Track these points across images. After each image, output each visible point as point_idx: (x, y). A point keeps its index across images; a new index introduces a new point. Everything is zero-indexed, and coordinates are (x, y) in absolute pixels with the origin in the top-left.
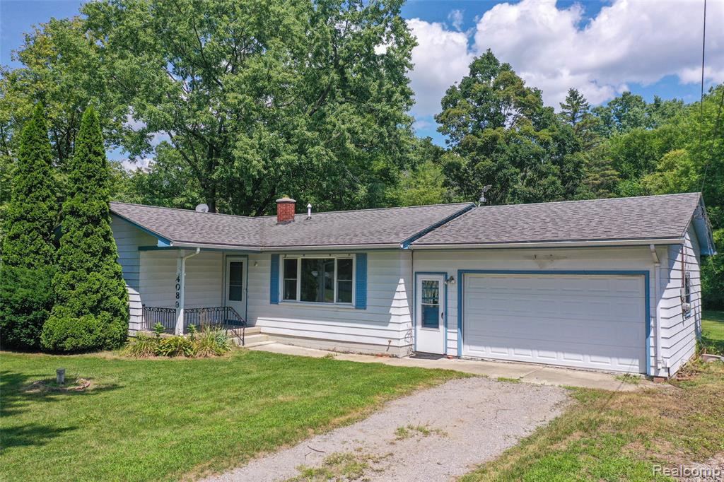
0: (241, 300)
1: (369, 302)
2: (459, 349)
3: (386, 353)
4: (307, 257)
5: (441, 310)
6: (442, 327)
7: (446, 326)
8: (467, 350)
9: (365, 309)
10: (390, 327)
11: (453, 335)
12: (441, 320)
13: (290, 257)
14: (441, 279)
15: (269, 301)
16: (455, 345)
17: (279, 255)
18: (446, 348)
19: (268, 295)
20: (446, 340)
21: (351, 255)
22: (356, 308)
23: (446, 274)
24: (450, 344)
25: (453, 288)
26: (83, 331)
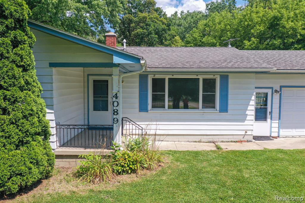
0: (108, 110)
1: (230, 107)
2: (279, 132)
3: (242, 139)
4: (175, 77)
5: (269, 110)
6: (269, 120)
7: (271, 119)
8: (283, 132)
9: (227, 112)
10: (246, 122)
11: (275, 124)
12: (269, 116)
13: (157, 76)
14: (269, 91)
15: (138, 110)
16: (276, 130)
17: (147, 75)
18: (271, 132)
19: (137, 105)
20: (271, 127)
21: (216, 76)
22: (220, 112)
23: (272, 88)
24: (273, 130)
25: (276, 97)
26: (31, 165)
